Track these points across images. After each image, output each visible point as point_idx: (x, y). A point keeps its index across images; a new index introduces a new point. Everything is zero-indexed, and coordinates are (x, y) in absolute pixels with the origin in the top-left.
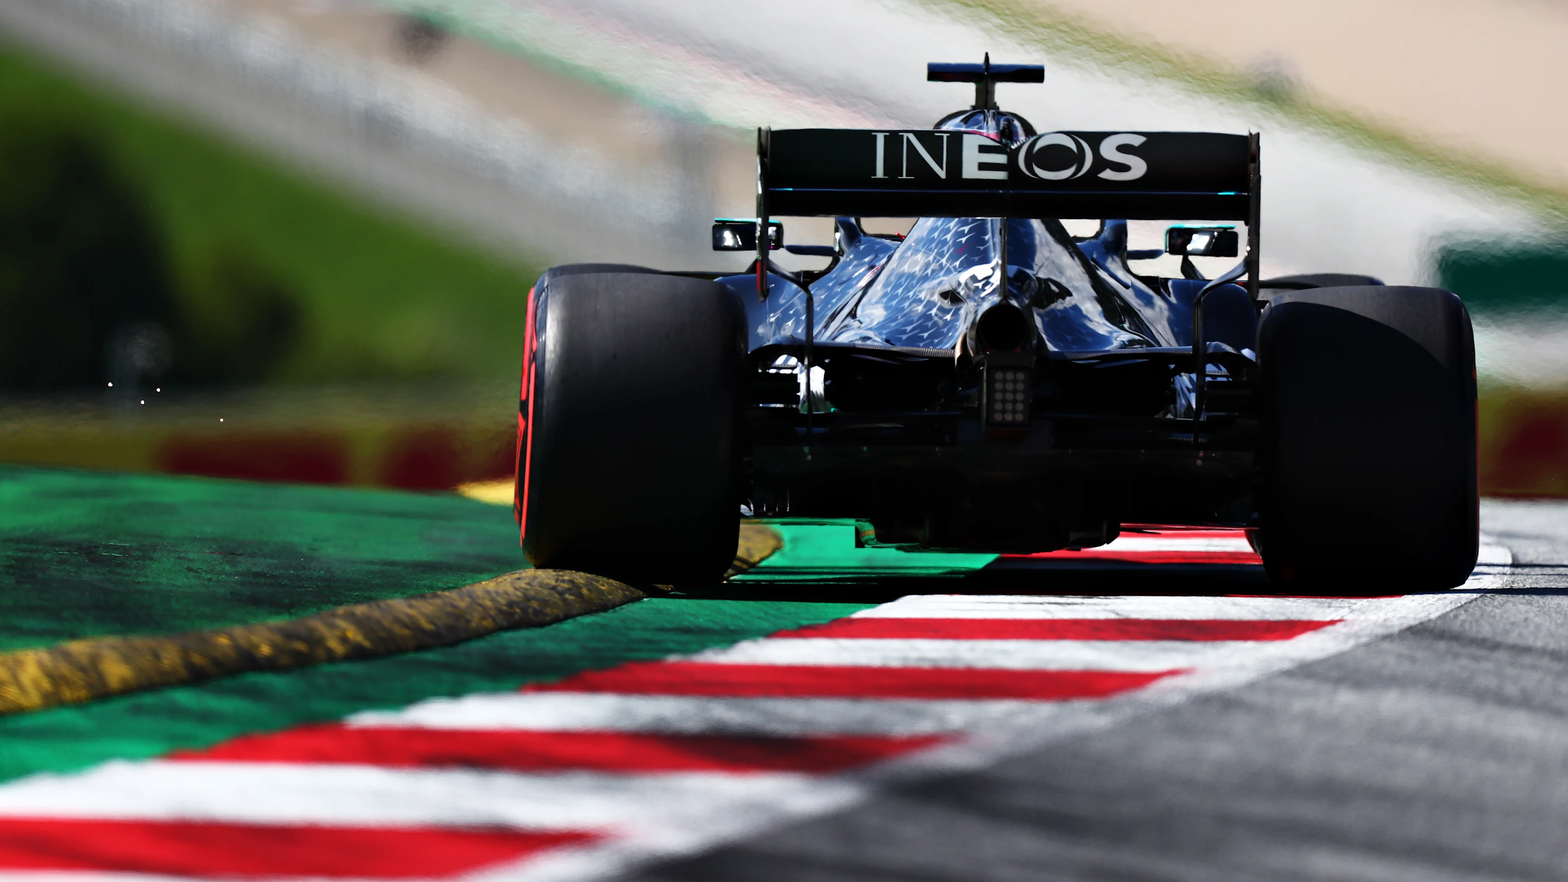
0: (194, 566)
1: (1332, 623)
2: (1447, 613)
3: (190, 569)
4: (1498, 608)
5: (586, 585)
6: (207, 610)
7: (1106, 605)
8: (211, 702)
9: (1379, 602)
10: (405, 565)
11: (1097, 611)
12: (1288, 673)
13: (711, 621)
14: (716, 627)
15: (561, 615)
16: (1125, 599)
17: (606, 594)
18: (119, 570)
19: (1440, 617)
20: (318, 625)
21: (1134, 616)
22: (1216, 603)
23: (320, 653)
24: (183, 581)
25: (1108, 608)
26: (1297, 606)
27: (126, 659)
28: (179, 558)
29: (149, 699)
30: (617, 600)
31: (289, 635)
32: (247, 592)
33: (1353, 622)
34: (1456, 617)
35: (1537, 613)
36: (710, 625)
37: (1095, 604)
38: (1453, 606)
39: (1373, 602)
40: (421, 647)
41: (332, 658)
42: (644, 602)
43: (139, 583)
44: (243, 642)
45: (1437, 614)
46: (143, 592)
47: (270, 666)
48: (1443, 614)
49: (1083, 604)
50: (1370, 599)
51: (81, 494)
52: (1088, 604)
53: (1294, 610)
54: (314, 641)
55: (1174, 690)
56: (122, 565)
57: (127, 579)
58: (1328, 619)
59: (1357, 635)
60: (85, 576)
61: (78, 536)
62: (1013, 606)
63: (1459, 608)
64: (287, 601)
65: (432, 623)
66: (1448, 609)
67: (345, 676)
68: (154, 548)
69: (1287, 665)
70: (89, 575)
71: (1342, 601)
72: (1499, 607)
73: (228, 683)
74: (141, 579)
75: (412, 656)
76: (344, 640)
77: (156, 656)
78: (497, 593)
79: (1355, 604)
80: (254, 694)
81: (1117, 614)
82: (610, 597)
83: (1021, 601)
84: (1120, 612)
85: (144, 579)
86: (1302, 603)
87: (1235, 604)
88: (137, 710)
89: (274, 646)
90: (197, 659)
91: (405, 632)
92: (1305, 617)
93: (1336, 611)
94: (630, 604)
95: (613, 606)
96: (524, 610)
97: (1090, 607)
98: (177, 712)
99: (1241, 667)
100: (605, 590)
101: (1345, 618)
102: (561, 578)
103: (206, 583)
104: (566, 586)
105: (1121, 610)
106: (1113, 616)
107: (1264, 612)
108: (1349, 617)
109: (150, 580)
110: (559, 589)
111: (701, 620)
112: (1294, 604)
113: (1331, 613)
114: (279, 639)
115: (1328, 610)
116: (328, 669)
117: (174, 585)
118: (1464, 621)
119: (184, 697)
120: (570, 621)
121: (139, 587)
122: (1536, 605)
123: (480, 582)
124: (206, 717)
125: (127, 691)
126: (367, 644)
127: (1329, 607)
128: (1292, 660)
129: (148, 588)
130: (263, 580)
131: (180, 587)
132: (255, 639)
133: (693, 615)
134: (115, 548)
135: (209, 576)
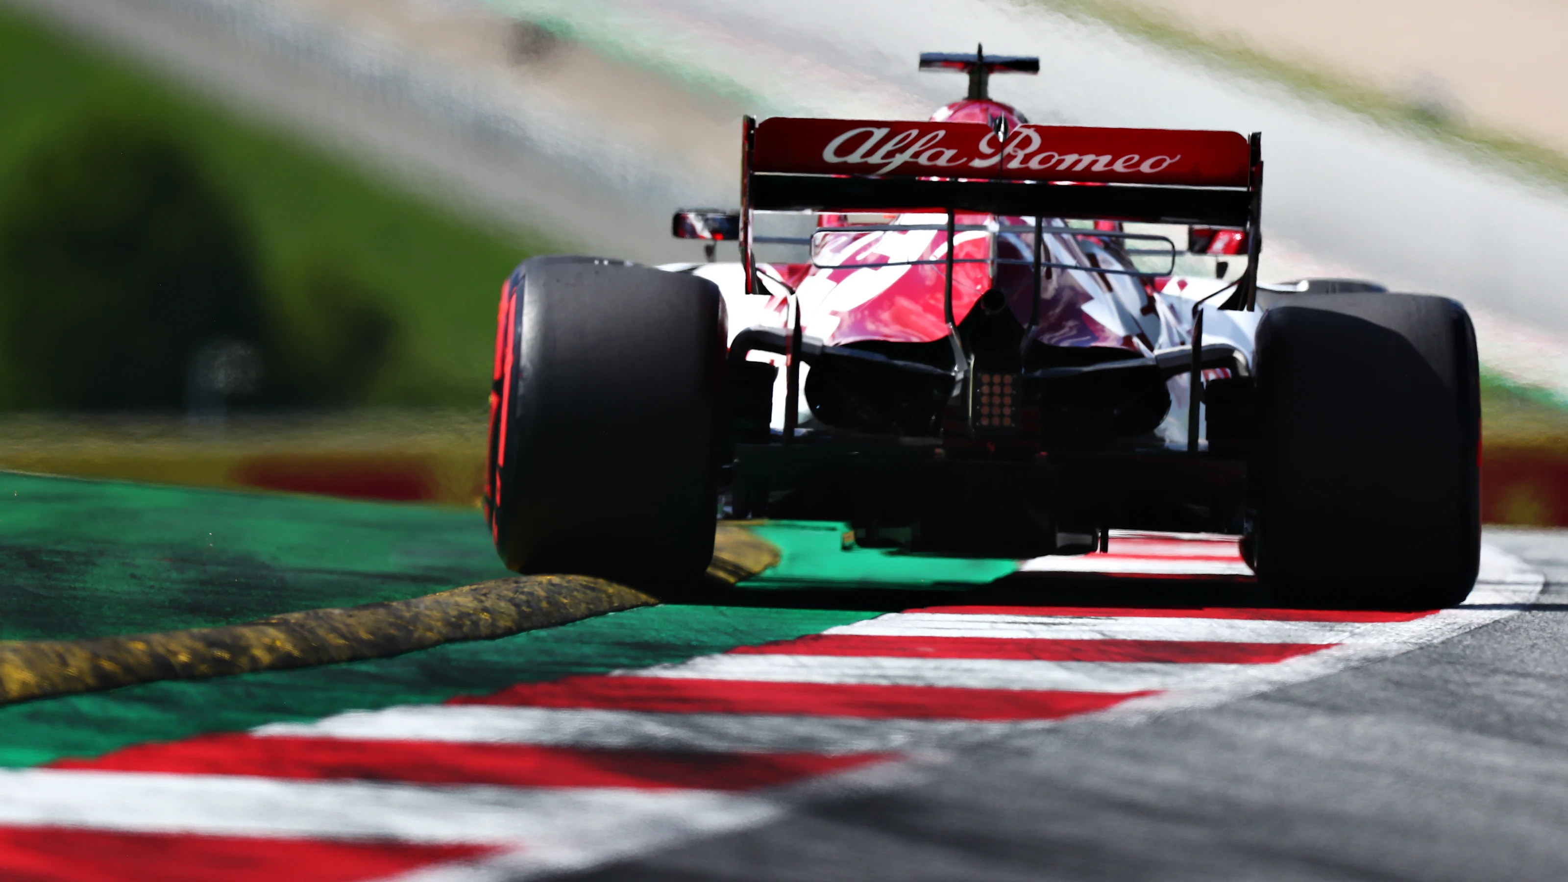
0: (138, 572)
1: (1328, 646)
2: (1453, 637)
3: (133, 576)
4: (1507, 634)
5: (547, 598)
6: (139, 617)
7: (1094, 625)
8: (116, 710)
9: (1384, 627)
10: (366, 575)
11: (1084, 631)
12: (1262, 696)
13: (674, 636)
14: (679, 643)
15: (514, 628)
16: (1116, 620)
17: (568, 607)
18: (58, 575)
19: (1443, 643)
20: (248, 633)
21: (1121, 637)
22: (1211, 625)
23: (244, 661)
24: (124, 587)
25: (1096, 628)
26: (1296, 630)
27: (29, 664)
28: (124, 564)
29: (49, 706)
30: (579, 614)
31: (212, 643)
32: (188, 600)
33: (1349, 647)
34: (1460, 642)
35: (1547, 639)
36: (672, 640)
37: (1083, 624)
38: (1461, 631)
39: (1378, 626)
40: (354, 658)
41: (256, 667)
42: (609, 616)
43: (75, 589)
44: (161, 650)
45: (1441, 639)
46: (76, 598)
47: (187, 673)
48: (1448, 639)
49: (1070, 623)
50: (1374, 623)
51: (41, 498)
52: (1076, 624)
53: (1292, 633)
54: (239, 648)
55: (1138, 712)
56: (62, 570)
57: (64, 584)
58: (1325, 643)
59: (1348, 659)
60: (20, 581)
61: (25, 541)
62: (994, 625)
63: (1466, 633)
64: (228, 609)
65: (372, 633)
66: (1455, 634)
67: (265, 685)
68: (101, 553)
69: (1264, 688)
70: (25, 580)
71: (1346, 625)
72: (1509, 632)
73: (138, 691)
74: (77, 585)
75: (344, 666)
76: (271, 649)
77: (64, 663)
78: (447, 604)
79: (1359, 628)
80: (163, 702)
81: (1103, 635)
82: (571, 610)
83: (1006, 621)
84: (1107, 633)
85: (82, 585)
86: (1302, 626)
87: (1231, 627)
88: (34, 717)
89: (193, 652)
90: (107, 665)
91: (341, 641)
92: (1302, 641)
93: (1337, 635)
94: (592, 618)
95: (573, 620)
96: (476, 624)
97: (1076, 628)
98: (77, 720)
99: (1215, 690)
100: (566, 603)
101: (1344, 642)
102: (520, 590)
103: (147, 590)
104: (523, 597)
105: (1110, 631)
106: (1098, 637)
107: (1259, 635)
108: (1348, 641)
109: (88, 585)
110: (517, 601)
111: (663, 635)
112: (1293, 627)
113: (1330, 637)
114: (200, 646)
115: (1328, 634)
116: (249, 678)
117: (112, 591)
118: (1468, 646)
119: (86, 705)
120: (523, 634)
121: (74, 593)
122: (1550, 631)
123: (435, 593)
124: (105, 725)
125: (26, 698)
126: (296, 653)
127: (1331, 630)
128: (1270, 683)
129: (83, 594)
130: (210, 588)
131: (117, 593)
132: (173, 646)
133: (657, 630)
134: (59, 553)
135: (152, 583)
